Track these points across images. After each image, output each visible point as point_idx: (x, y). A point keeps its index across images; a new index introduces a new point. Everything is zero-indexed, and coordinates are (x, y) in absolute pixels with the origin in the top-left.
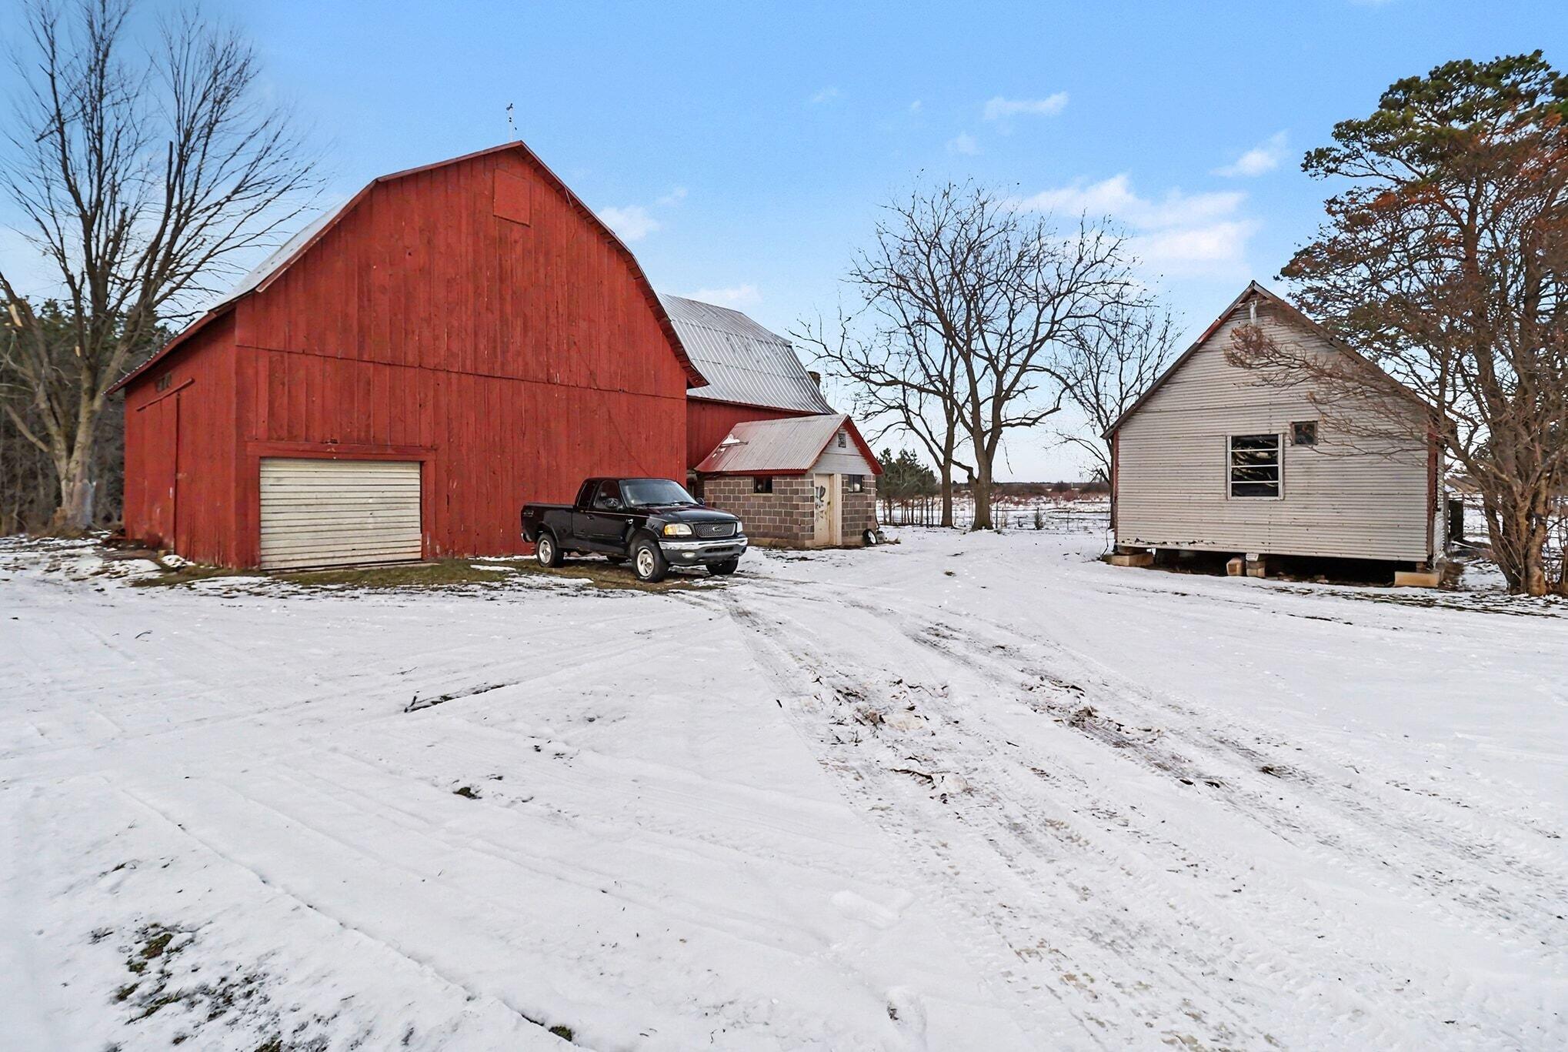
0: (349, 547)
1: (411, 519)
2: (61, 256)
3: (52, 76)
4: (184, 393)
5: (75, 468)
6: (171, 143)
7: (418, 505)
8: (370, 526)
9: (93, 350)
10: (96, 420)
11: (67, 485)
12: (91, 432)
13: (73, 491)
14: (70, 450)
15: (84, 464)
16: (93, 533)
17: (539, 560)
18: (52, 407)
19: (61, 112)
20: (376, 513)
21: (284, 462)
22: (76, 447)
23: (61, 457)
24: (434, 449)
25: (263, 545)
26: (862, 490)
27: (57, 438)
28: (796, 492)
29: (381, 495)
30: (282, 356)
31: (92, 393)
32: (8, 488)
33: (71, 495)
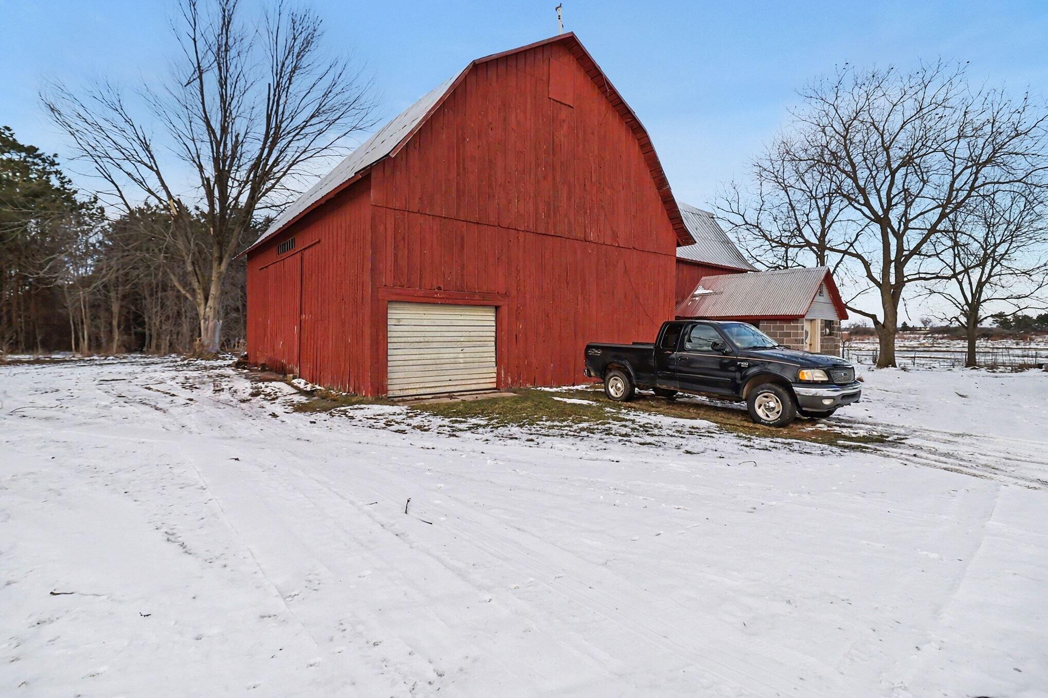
0: (447, 378)
1: (488, 355)
2: (200, 167)
3: (194, 39)
4: (307, 252)
5: (210, 313)
6: (269, 84)
7: (493, 343)
8: (461, 361)
9: (221, 231)
10: (222, 279)
11: (204, 323)
12: (219, 287)
13: (208, 327)
14: (206, 299)
15: (215, 309)
16: (220, 356)
17: (607, 394)
18: (195, 270)
19: (200, 65)
20: (466, 350)
21: (402, 306)
22: (210, 298)
23: (200, 304)
24: (506, 295)
25: (390, 375)
26: (830, 334)
27: (198, 291)
28: (788, 335)
29: (468, 334)
30: (403, 214)
31: (220, 260)
32: (165, 323)
33: (207, 329)
